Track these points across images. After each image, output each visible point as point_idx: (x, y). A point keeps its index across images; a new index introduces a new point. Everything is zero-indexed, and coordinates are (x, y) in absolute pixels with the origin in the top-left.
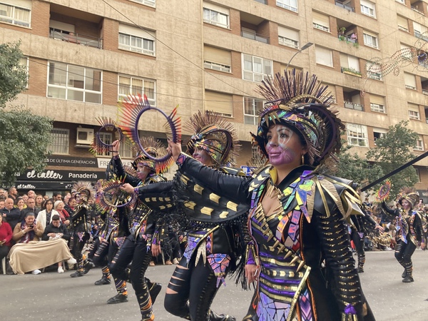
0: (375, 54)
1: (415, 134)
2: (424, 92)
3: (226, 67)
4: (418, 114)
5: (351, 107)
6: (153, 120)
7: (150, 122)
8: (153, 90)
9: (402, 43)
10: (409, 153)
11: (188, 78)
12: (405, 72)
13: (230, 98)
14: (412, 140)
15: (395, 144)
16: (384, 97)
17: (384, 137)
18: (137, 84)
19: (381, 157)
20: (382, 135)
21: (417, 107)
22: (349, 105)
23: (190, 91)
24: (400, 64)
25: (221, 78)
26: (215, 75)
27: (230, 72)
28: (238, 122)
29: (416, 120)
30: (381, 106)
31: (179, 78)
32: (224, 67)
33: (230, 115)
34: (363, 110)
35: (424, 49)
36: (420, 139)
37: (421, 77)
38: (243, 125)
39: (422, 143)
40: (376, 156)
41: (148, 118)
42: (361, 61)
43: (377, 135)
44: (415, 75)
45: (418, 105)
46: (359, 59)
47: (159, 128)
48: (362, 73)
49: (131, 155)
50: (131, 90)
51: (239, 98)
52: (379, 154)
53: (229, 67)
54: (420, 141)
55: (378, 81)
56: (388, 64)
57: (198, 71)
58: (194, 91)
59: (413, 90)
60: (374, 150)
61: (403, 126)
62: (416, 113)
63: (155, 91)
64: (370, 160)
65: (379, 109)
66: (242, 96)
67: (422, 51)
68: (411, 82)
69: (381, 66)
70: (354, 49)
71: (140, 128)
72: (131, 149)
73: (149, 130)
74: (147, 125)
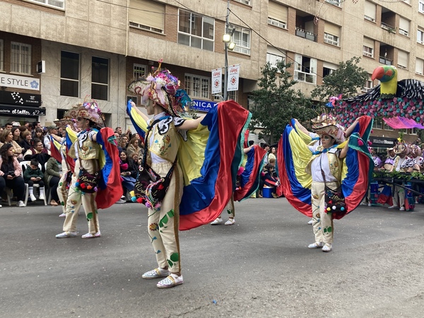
1: (366, 74)
2: (382, 26)
4: (373, 51)
5: (303, 35)
6: (60, 27)
7: (55, 30)
10: (356, 94)
13: (162, 8)
14: (361, 80)
15: (343, 83)
16: (340, 27)
17: (333, 74)
19: (328, 96)
20: (331, 72)
21: (373, 42)
22: (301, 32)
28: (170, 40)
29: (370, 57)
30: (336, 38)
33: (161, 31)
34: (315, 40)
36: (370, 80)
37: (383, 7)
38: (176, 44)
39: (371, 83)
40: (321, 95)
41: (53, 23)
43: (326, 71)
44: (376, 5)
45: (374, 41)
47: (67, 38)
49: (30, 71)
51: (173, 10)
52: (325, 93)
54: (370, 82)
55: (336, 7)
59: (371, 22)
60: (321, 88)
61: (354, 63)
62: (370, 49)
64: (315, 99)
65: (333, 41)
66: (177, 8)
68: (371, 12)
71: (43, 37)
72: (30, 64)
73: (54, 40)
74: (52, 32)
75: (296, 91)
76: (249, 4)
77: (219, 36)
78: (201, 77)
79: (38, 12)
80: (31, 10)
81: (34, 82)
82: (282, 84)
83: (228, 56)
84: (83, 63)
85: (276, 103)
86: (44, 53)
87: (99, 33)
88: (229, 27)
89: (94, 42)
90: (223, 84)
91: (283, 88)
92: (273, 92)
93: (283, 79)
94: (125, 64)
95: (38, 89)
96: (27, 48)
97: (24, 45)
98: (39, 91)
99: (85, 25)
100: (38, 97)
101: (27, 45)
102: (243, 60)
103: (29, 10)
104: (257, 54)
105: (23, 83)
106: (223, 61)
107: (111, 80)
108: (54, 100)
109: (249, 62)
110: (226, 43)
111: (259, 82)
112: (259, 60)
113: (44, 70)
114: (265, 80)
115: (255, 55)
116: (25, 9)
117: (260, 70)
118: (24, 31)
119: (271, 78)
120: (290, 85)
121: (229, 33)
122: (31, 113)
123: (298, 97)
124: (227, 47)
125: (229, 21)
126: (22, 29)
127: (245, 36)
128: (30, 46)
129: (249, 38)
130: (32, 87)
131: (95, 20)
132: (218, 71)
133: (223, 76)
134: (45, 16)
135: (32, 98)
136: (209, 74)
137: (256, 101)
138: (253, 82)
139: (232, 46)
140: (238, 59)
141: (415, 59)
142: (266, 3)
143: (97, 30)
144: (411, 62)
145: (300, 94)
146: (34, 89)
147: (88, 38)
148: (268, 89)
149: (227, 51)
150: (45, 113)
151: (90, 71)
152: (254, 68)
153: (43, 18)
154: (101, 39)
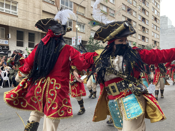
0: (113, 6)
3: (53, 1)
6: (16, 21)
8: (16, 7)
9: (123, 4)
11: (34, 4)
12: (123, 15)
18: (8, 3)
23: (35, 10)
24: (121, 11)
25: (50, 6)
26: (48, 5)
27: (55, 4)
31: (30, 3)
32: (52, 2)
35: (129, 7)
37: (128, 18)
41: (13, 20)
42: (108, 8)
44: (126, 17)
46: (107, 7)
47: (19, 26)
48: (108, 13)
49: (4, 37)
50: (4, 5)
53: (54, 2)
55: (113, 17)
56: (117, 11)
57: (39, 1)
58: (37, 11)
63: (17, 8)
67: (129, 8)
68: (124, 19)
69: (114, 11)
70: (105, 3)
71: (9, 25)
72: (4, 35)
73: (14, 26)
74: (13, 23)
75: (101, 45)
76: (84, 15)
77: (74, 26)
78: (68, 40)
79: (8, 16)
80: (5, 15)
81: (6, 41)
82: (96, 42)
83: (77, 33)
84: (25, 35)
85: (94, 49)
86: (10, 31)
87: (31, 24)
88: (78, 23)
89: (29, 27)
90: (76, 42)
91: (96, 44)
92: (93, 45)
93: (96, 41)
94: (41, 35)
95: (8, 44)
96: (3, 29)
97: (2, 28)
98: (8, 45)
99: (26, 21)
100: (8, 47)
101: (3, 28)
102: (83, 34)
103: (4, 15)
104: (87, 32)
105: (2, 42)
106: (76, 35)
107: (36, 41)
108: (14, 48)
109: (85, 35)
110: (76, 28)
111: (88, 42)
112: (88, 34)
113: (10, 37)
114: (90, 41)
115: (87, 33)
116: (3, 15)
117: (88, 38)
118: (2, 23)
119: (92, 40)
120: (98, 43)
121: (78, 25)
122: (5, 53)
123: (101, 47)
124: (77, 30)
125: (78, 21)
126: (1, 22)
127: (83, 26)
128: (4, 28)
129: (85, 27)
130: (5, 43)
131: (29, 19)
132: (74, 38)
133: (76, 39)
134: (10, 17)
135: (5, 47)
136: (71, 39)
137: (87, 48)
138: (86, 42)
139: (79, 29)
140: (81, 34)
141: (138, 35)
142: (90, 15)
143: (30, 23)
144: (137, 36)
145: (102, 46)
146: (6, 44)
147: (27, 26)
148: (91, 44)
149: (77, 31)
150: (10, 53)
151: (28, 37)
152: (86, 37)
153: (9, 18)
154: (32, 26)
